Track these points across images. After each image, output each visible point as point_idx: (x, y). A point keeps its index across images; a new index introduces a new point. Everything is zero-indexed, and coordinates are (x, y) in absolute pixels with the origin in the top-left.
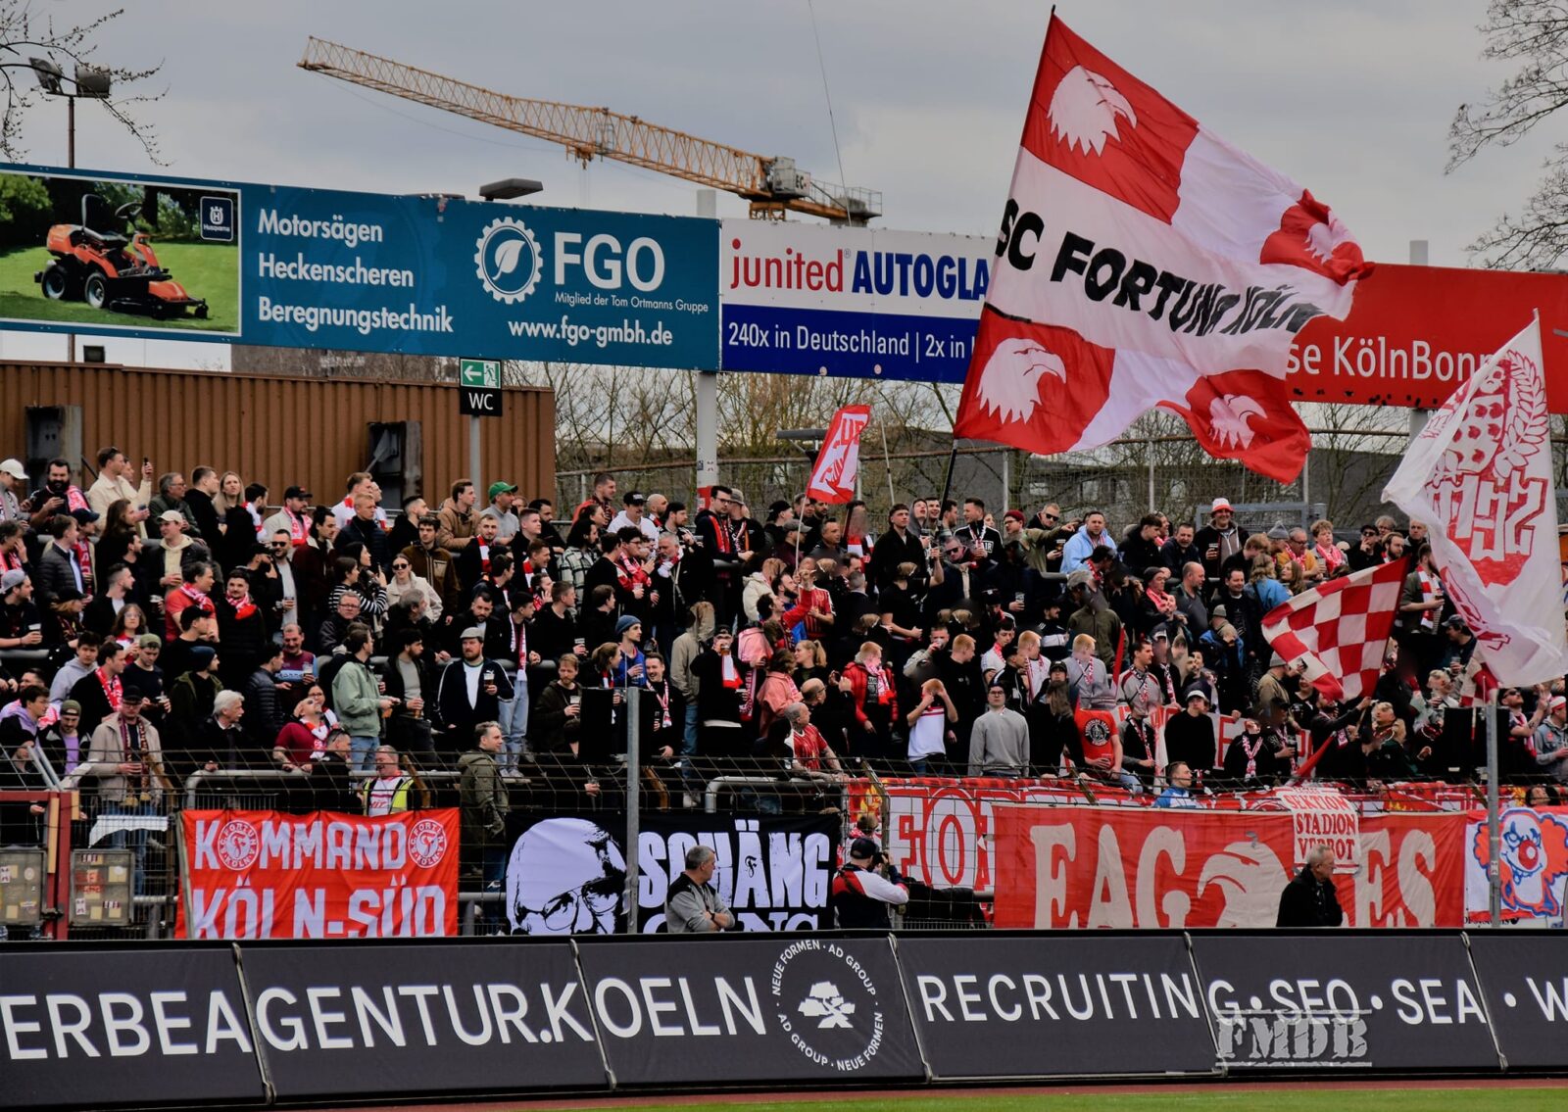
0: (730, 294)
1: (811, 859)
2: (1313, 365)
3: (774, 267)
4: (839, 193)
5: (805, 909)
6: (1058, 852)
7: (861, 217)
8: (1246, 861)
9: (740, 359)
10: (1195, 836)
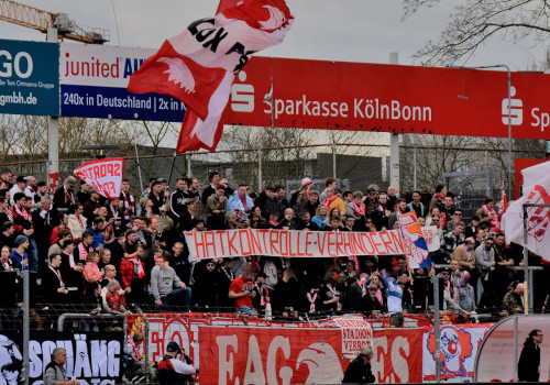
0: (64, 80)
1: (111, 353)
2: (344, 113)
3: (86, 66)
4: (89, 30)
5: (108, 377)
6: (230, 349)
7: (100, 41)
8: (319, 352)
9: (70, 111)
10: (295, 340)
